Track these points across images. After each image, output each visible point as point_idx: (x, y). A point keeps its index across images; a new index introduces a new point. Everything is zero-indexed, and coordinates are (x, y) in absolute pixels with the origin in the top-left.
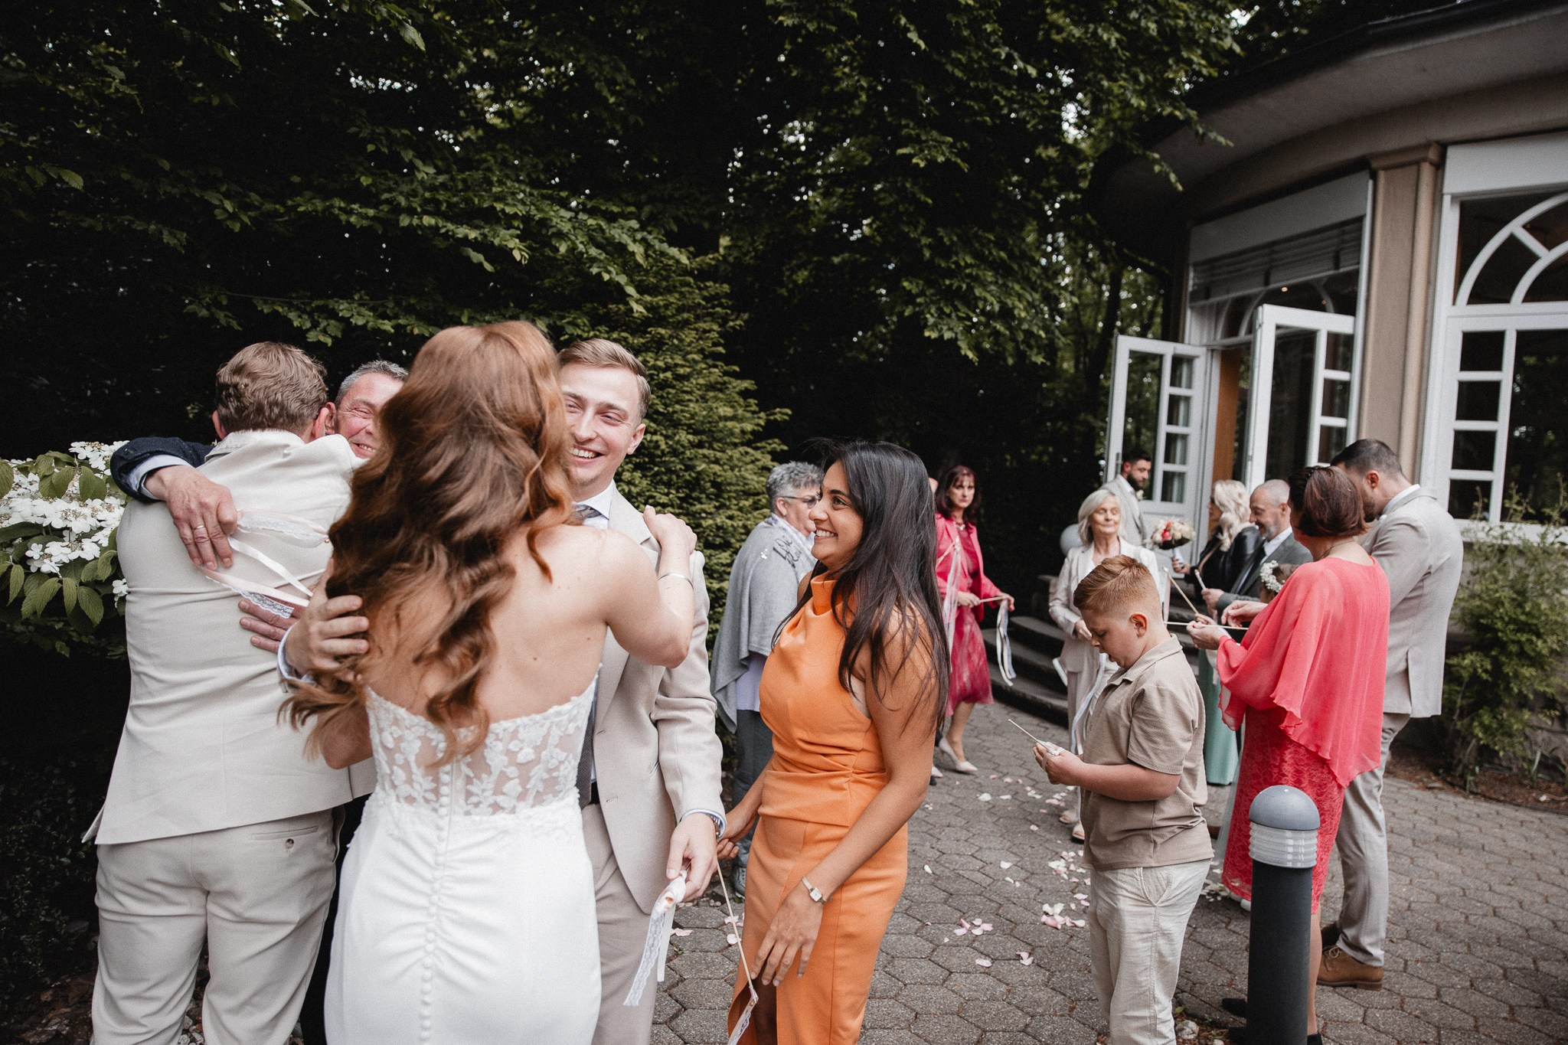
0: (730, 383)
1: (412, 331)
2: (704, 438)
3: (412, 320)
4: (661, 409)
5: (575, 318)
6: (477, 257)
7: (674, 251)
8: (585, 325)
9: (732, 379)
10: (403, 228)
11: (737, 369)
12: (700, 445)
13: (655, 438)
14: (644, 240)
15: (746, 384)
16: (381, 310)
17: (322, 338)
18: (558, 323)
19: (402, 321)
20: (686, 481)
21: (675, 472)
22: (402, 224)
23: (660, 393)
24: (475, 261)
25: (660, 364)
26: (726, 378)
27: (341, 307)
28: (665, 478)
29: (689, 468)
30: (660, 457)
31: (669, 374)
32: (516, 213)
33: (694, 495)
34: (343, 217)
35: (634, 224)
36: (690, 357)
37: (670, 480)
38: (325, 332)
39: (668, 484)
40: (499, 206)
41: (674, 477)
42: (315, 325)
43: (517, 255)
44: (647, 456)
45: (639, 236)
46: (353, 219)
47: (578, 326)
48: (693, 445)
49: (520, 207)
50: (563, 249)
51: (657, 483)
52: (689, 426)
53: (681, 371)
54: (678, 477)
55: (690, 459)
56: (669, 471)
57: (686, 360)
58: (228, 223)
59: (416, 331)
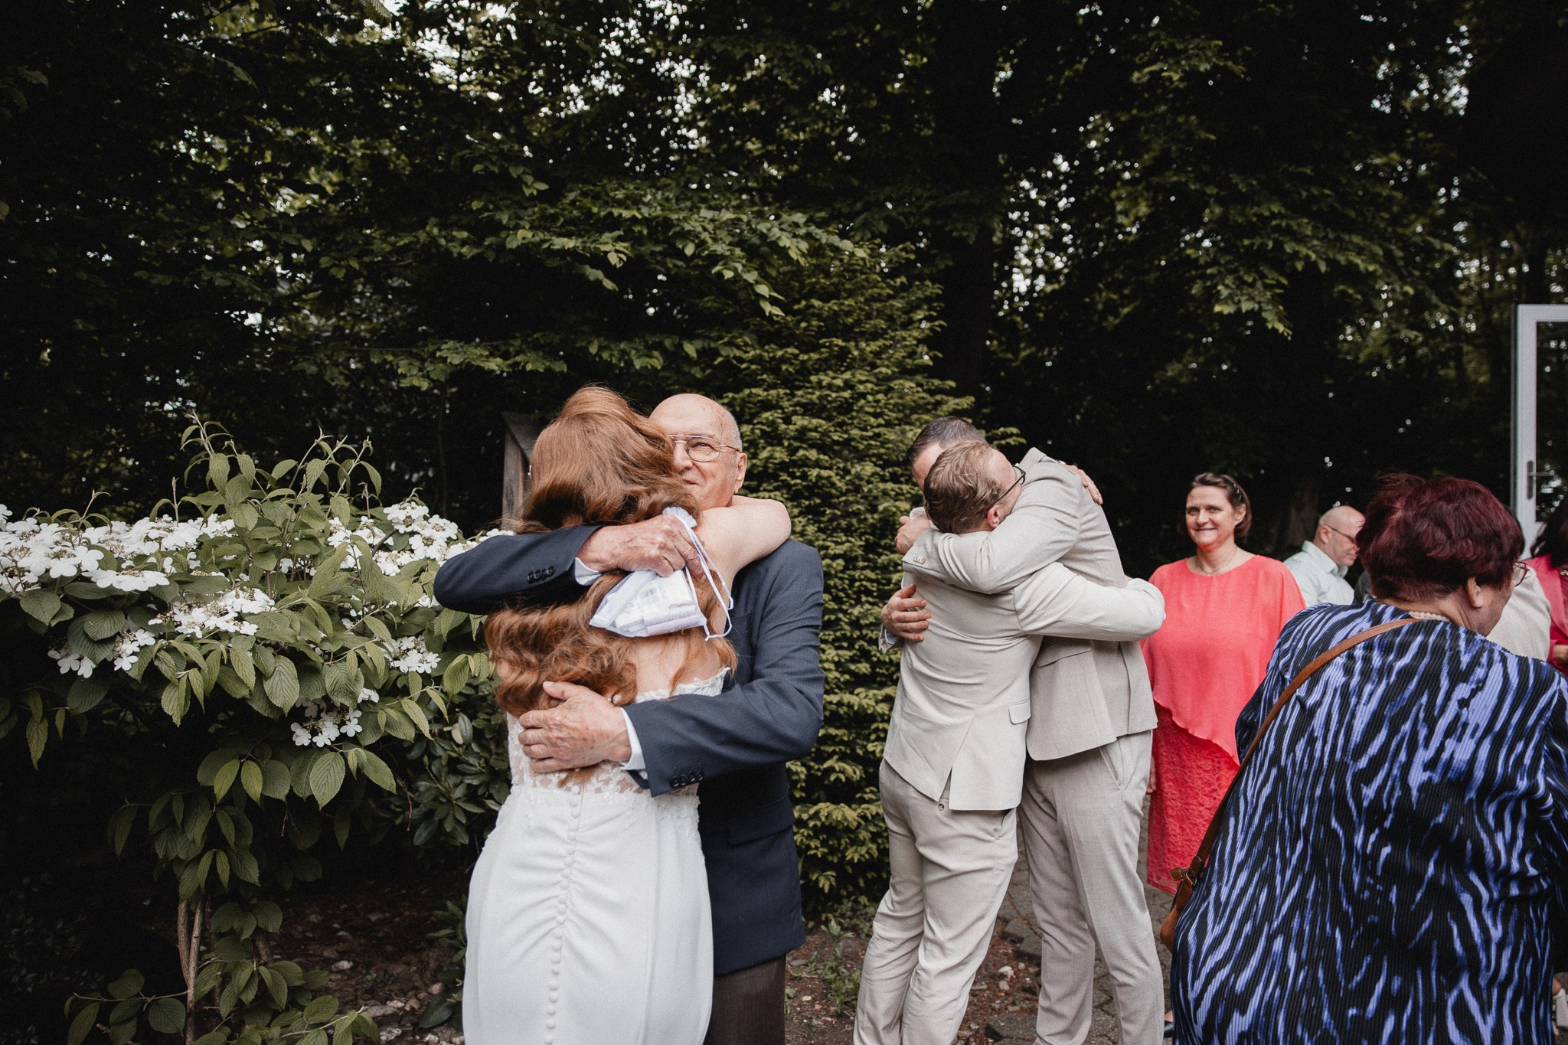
0: (946, 402)
1: (524, 367)
2: (899, 470)
3: (531, 355)
4: (836, 438)
5: (734, 337)
6: (594, 274)
7: (847, 245)
8: (746, 344)
9: (945, 398)
10: (511, 250)
11: (953, 384)
12: (895, 479)
13: (825, 473)
14: (808, 237)
15: (966, 402)
16: (503, 348)
17: (416, 383)
18: (713, 345)
19: (518, 359)
20: (872, 525)
21: (856, 514)
22: (509, 246)
23: (841, 418)
24: (592, 278)
25: (839, 382)
26: (938, 397)
27: (444, 347)
28: (843, 523)
29: (873, 509)
30: (838, 497)
31: (847, 394)
32: (634, 217)
33: (883, 543)
34: (455, 249)
35: (799, 218)
36: (877, 371)
37: (850, 525)
38: (427, 376)
39: (849, 531)
40: (616, 212)
41: (854, 521)
42: (420, 370)
43: (613, 258)
44: (818, 496)
45: (802, 231)
46: (464, 250)
47: (738, 347)
48: (883, 480)
49: (645, 211)
50: (690, 250)
51: (834, 530)
52: (879, 456)
53: (861, 388)
54: (860, 521)
55: (876, 498)
56: (847, 515)
57: (876, 375)
58: (333, 271)
59: (529, 367)
